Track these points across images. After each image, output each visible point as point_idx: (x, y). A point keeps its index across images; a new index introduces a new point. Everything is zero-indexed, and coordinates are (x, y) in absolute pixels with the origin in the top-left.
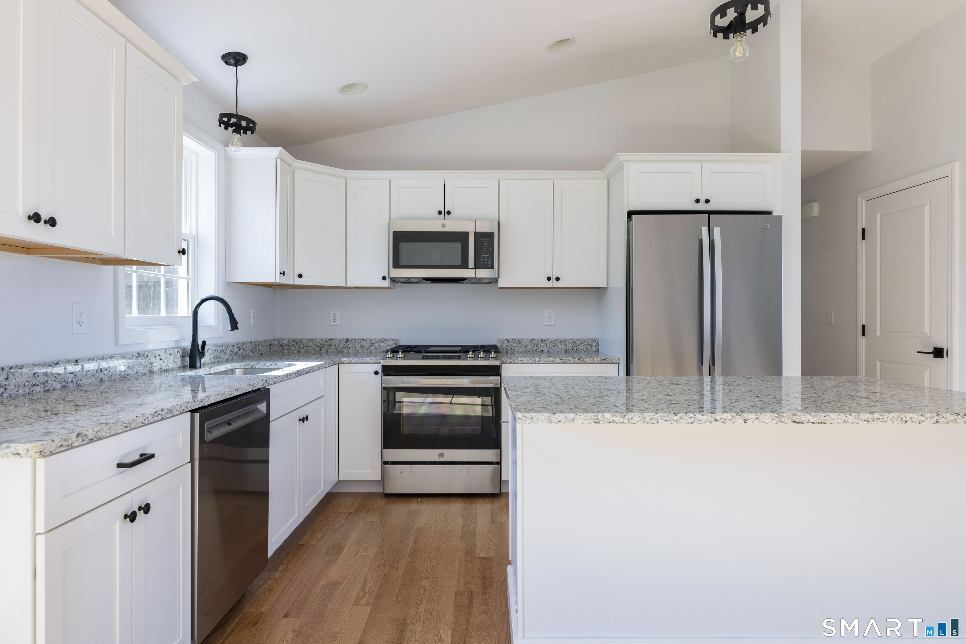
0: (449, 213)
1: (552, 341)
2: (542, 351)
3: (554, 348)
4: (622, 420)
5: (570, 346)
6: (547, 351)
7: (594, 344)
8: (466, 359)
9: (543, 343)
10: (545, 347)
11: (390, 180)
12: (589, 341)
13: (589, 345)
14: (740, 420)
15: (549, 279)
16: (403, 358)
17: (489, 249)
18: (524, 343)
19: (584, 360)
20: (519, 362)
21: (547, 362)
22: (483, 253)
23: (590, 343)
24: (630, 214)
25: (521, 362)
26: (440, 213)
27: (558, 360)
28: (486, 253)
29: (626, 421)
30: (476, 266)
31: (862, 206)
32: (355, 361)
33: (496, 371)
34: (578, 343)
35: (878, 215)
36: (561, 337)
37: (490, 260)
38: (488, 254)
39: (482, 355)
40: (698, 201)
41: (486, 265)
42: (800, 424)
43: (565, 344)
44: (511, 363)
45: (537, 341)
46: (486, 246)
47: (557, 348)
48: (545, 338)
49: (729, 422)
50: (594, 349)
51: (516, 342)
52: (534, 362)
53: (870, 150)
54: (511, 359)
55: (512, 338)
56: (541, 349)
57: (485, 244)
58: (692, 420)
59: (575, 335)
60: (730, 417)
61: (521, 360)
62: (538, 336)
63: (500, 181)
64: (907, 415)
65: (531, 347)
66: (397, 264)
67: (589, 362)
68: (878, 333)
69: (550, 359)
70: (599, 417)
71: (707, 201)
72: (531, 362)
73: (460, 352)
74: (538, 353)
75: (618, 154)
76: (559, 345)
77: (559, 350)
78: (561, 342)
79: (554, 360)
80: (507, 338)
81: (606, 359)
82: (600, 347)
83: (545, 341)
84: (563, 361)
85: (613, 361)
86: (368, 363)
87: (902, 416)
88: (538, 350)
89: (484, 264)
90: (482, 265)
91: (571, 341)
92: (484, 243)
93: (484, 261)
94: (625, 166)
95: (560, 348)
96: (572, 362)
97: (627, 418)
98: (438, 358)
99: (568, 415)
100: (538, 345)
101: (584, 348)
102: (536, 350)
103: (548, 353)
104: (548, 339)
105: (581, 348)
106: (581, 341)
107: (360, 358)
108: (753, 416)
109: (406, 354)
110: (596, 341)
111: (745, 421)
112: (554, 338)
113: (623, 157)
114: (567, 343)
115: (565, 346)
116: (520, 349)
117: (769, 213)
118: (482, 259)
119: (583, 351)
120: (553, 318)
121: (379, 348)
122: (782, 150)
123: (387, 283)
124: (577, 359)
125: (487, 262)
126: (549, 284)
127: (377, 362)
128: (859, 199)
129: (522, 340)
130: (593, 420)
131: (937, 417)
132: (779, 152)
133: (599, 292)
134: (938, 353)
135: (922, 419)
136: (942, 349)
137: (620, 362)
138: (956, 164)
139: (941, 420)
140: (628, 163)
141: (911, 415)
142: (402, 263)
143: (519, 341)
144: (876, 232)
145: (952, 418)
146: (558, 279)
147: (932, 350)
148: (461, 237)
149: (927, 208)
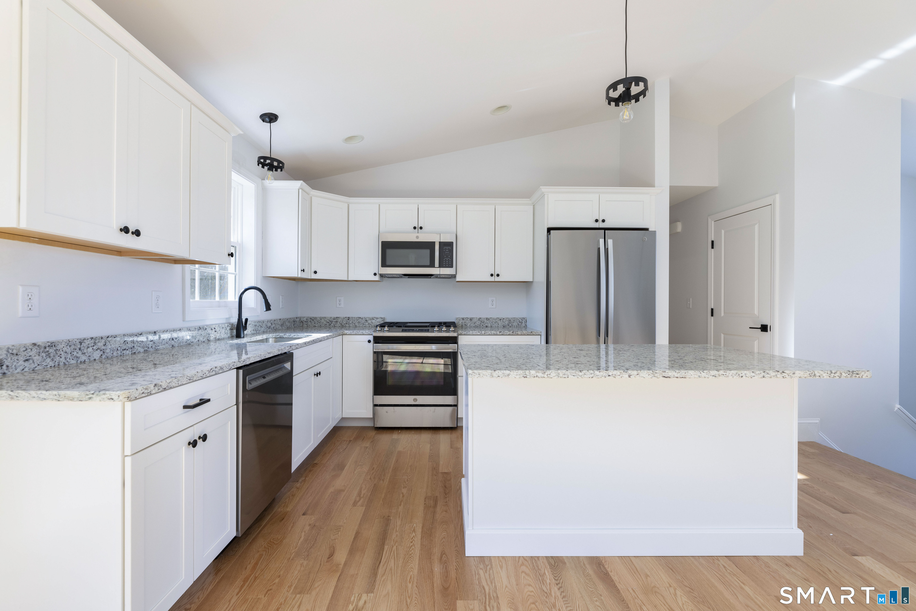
0: (421, 228)
1: (494, 319)
2: (487, 326)
3: (495, 324)
4: (543, 375)
5: (507, 323)
6: (490, 326)
7: (523, 321)
8: (433, 331)
9: (488, 320)
10: (489, 323)
11: (379, 205)
12: (520, 319)
13: (520, 322)
14: (626, 376)
15: (492, 275)
16: (388, 331)
17: (450, 254)
18: (474, 321)
19: (517, 333)
20: (470, 334)
21: (490, 334)
22: (445, 256)
23: (521, 321)
24: (549, 230)
25: (472, 334)
26: (415, 228)
27: (498, 333)
28: (447, 257)
29: (546, 376)
30: (440, 266)
31: (712, 225)
32: (354, 333)
33: (454, 340)
34: (512, 321)
35: (723, 232)
36: (500, 316)
37: (450, 262)
38: (449, 258)
39: (444, 329)
40: (597, 221)
41: (447, 265)
42: (668, 379)
43: (503, 322)
44: (465, 335)
45: (483, 319)
46: (447, 252)
47: (497, 324)
48: (489, 317)
49: (618, 377)
50: (523, 325)
51: (469, 320)
52: (481, 334)
53: (717, 186)
54: (465, 332)
55: (466, 317)
56: (486, 325)
57: (447, 250)
59: (510, 315)
60: (619, 373)
61: (472, 332)
62: (484, 316)
63: (458, 205)
64: (742, 372)
65: (479, 324)
66: (384, 264)
67: (520, 334)
68: (722, 314)
69: (493, 332)
70: (527, 373)
71: (603, 221)
72: (479, 334)
73: (429, 327)
74: (484, 328)
75: (541, 187)
76: (499, 322)
77: (499, 326)
78: (500, 320)
79: (495, 333)
80: (462, 317)
81: (532, 332)
82: (527, 324)
83: (489, 319)
84: (501, 333)
85: (537, 334)
86: (363, 335)
87: (739, 372)
88: (484, 326)
89: (449, 265)
90: (444, 265)
91: (507, 319)
92: (446, 249)
93: (446, 262)
94: (546, 196)
95: (500, 324)
96: (508, 334)
97: (546, 374)
98: (413, 331)
99: (505, 372)
100: (484, 322)
101: (517, 324)
102: (483, 325)
103: (491, 328)
104: (491, 318)
105: (514, 324)
106: (515, 319)
107: (358, 331)
108: (635, 372)
109: (391, 328)
110: (525, 319)
111: (629, 376)
112: (495, 317)
113: (544, 189)
114: (504, 320)
115: (503, 323)
116: (471, 325)
117: (647, 229)
118: (444, 261)
119: (516, 326)
120: (494, 303)
121: (371, 324)
122: (656, 185)
123: (377, 278)
124: (511, 332)
126: (492, 279)
127: (370, 333)
128: (709, 220)
129: (473, 318)
130: (522, 375)
131: (763, 374)
132: (654, 186)
133: (527, 285)
134: (764, 328)
135: (753, 374)
136: (767, 326)
137: (542, 334)
138: (777, 196)
139: (766, 376)
140: (548, 194)
141: (745, 372)
142: (388, 264)
143: (471, 320)
144: (721, 245)
145: (774, 374)
146: (498, 275)
147: (760, 326)
148: (430, 245)
149: (757, 227)
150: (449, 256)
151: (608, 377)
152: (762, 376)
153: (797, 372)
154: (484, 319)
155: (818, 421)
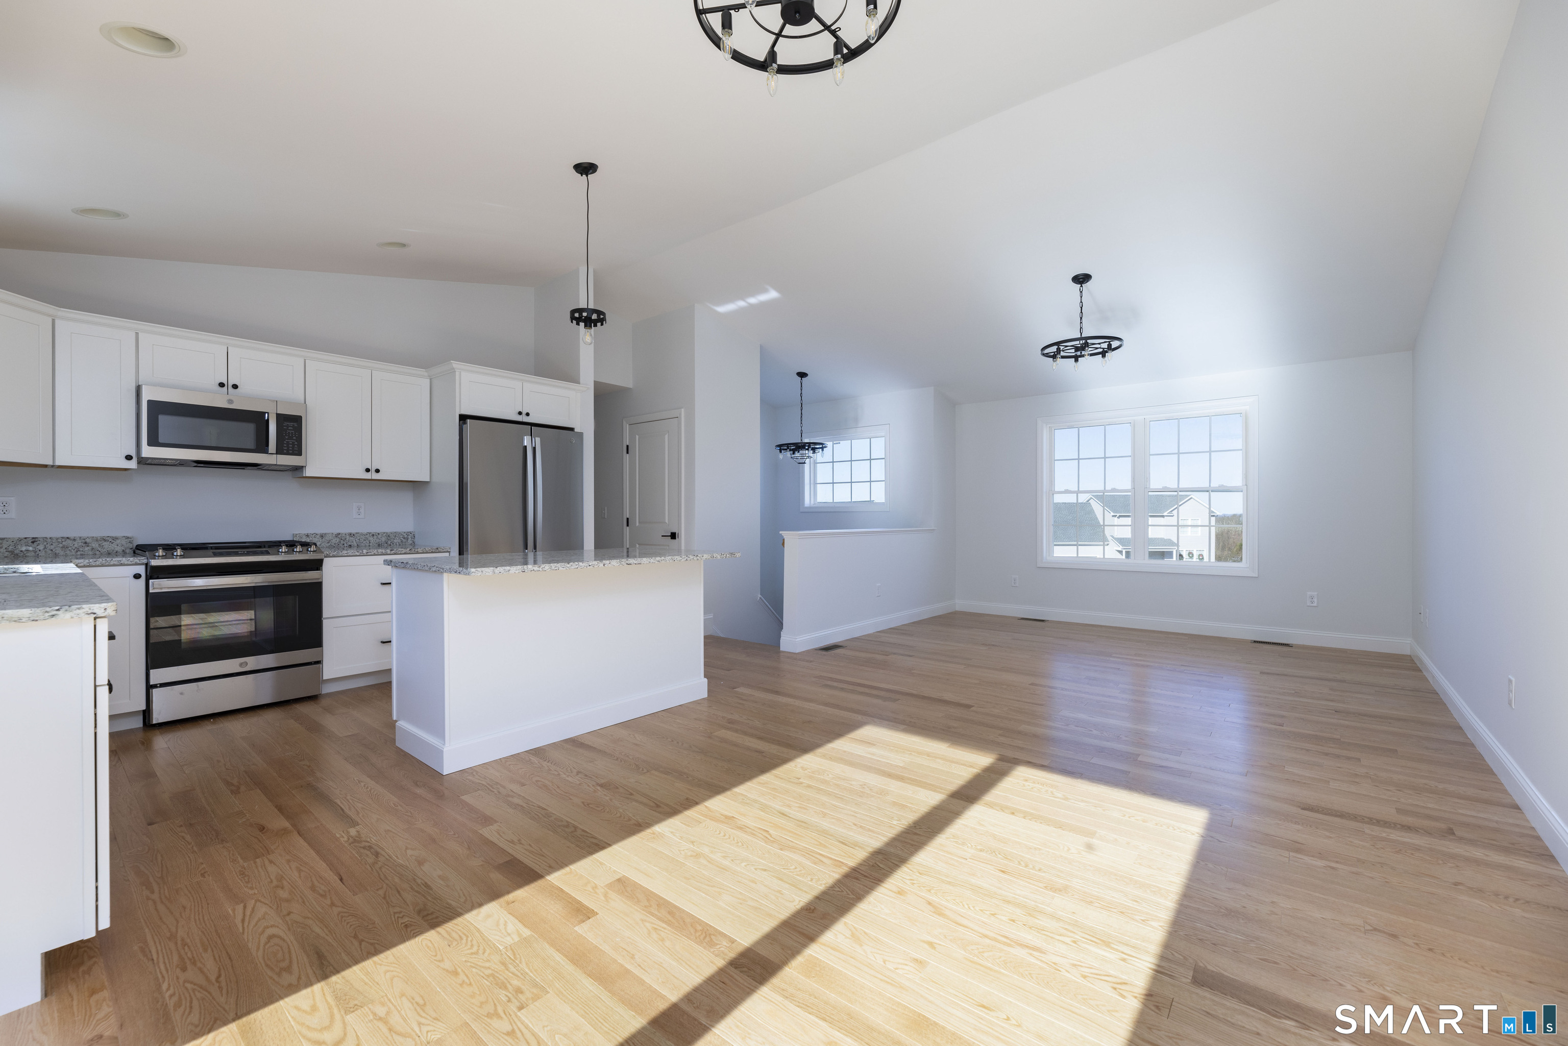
0: (235, 387)
1: (362, 534)
2: (351, 545)
3: (365, 542)
5: (384, 539)
6: (356, 545)
7: (409, 537)
8: (278, 553)
9: (352, 537)
10: (354, 541)
11: (137, 334)
12: (404, 534)
13: (404, 538)
14: (601, 565)
15: (368, 470)
16: (164, 557)
17: (295, 434)
18: (327, 538)
19: (416, 550)
20: (343, 555)
21: (376, 553)
22: (287, 437)
23: (406, 536)
24: (463, 418)
25: (346, 555)
26: (222, 385)
27: (388, 551)
28: (291, 438)
30: (279, 451)
31: (627, 428)
32: (98, 563)
33: (317, 565)
34: (392, 537)
35: (637, 437)
36: (373, 531)
37: (296, 446)
38: (294, 440)
39: (299, 548)
40: (520, 413)
41: (291, 452)
42: (630, 565)
43: (377, 538)
44: (334, 556)
45: (344, 535)
46: (291, 430)
47: (368, 542)
48: (353, 531)
49: (597, 566)
50: (410, 541)
51: (318, 536)
52: (362, 554)
53: (631, 387)
54: (334, 552)
55: (313, 533)
56: (350, 544)
57: (290, 428)
58: (577, 567)
59: (389, 529)
60: (596, 563)
61: (346, 552)
62: (344, 530)
63: (306, 360)
64: (675, 557)
65: (337, 542)
66: (154, 441)
67: (421, 552)
68: (637, 524)
69: (380, 551)
70: (525, 568)
71: (528, 414)
73: (265, 547)
74: (345, 548)
75: (452, 361)
76: (371, 539)
77: (371, 544)
78: (373, 535)
79: (384, 551)
80: (306, 532)
81: (437, 549)
82: (416, 540)
83: (354, 535)
84: (393, 551)
85: (444, 550)
86: (122, 565)
87: (673, 558)
88: (345, 545)
89: (288, 450)
90: (285, 451)
91: (385, 534)
92: (288, 426)
93: (288, 447)
94: (457, 374)
95: (372, 542)
96: (403, 552)
98: (237, 554)
99: (505, 568)
100: (345, 539)
101: (399, 541)
102: (343, 544)
103: (358, 548)
104: (358, 533)
105: (395, 541)
106: (396, 534)
107: (108, 559)
108: (608, 562)
109: (187, 552)
110: (412, 534)
111: (604, 565)
112: (365, 531)
113: (455, 364)
114: (380, 536)
115: (378, 540)
116: (323, 544)
117: (572, 429)
118: (285, 444)
119: (398, 544)
120: (362, 510)
122: (581, 382)
123: (133, 464)
124: (408, 549)
125: (293, 447)
126: (368, 476)
127: (139, 562)
128: (624, 423)
129: (325, 534)
130: (521, 570)
131: (686, 558)
132: (579, 383)
133: (416, 486)
134: (673, 536)
135: (681, 559)
136: (675, 533)
137: (451, 550)
138: (683, 410)
139: (688, 559)
140: (460, 372)
141: (677, 557)
142: (161, 440)
143: (322, 536)
144: (636, 449)
145: (692, 557)
146: (377, 471)
147: (670, 534)
148: (258, 419)
149: (666, 436)
150: (294, 438)
151: (589, 567)
152: (685, 559)
153: (705, 555)
154: (346, 534)
155: (712, 617)
